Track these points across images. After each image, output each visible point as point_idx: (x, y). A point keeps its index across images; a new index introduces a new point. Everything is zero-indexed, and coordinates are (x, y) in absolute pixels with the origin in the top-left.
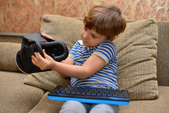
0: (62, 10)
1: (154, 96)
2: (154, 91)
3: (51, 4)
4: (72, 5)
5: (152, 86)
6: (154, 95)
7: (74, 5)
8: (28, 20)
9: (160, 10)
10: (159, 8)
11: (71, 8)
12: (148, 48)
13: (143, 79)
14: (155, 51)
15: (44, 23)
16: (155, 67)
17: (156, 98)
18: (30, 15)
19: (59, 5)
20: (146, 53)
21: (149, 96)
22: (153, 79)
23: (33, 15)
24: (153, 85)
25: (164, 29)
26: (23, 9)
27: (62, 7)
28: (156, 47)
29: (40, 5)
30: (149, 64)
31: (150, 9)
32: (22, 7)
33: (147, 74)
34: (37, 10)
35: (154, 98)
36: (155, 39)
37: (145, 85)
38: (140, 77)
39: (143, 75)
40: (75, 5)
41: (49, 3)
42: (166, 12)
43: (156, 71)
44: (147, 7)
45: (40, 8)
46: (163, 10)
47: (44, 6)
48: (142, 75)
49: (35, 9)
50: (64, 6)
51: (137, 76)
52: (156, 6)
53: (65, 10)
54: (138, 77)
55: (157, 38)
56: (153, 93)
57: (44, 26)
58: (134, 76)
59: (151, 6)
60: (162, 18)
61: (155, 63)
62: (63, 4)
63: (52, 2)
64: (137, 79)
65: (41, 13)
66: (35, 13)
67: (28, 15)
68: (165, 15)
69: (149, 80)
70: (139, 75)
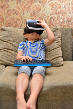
5: (60, 60)
6: (61, 64)
10: (61, 21)
12: (56, 42)
13: (55, 57)
14: (60, 44)
16: (61, 51)
17: (62, 65)
21: (59, 65)
22: (60, 57)
25: (64, 32)
28: (61, 41)
30: (58, 50)
31: (57, 22)
33: (57, 55)
36: (60, 37)
39: (55, 55)
42: (65, 23)
43: (61, 53)
44: (55, 20)
46: (64, 22)
52: (60, 20)
55: (61, 36)
56: (61, 63)
58: (51, 56)
59: (57, 20)
60: (64, 26)
61: (61, 49)
68: (65, 24)
69: (58, 57)
70: (53, 55)
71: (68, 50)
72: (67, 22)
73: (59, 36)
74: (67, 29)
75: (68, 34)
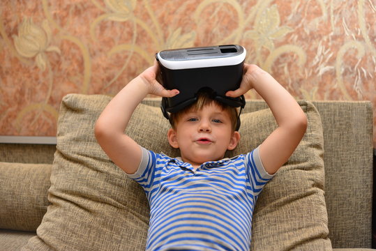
0: (103, 80)
3: (76, 66)
4: (124, 67)
7: (129, 68)
8: (20, 103)
9: (326, 74)
10: (323, 69)
11: (123, 73)
12: (303, 169)
13: (299, 239)
14: (319, 174)
15: (68, 113)
16: (324, 209)
18: (27, 91)
19: (95, 68)
20: (299, 180)
22: (321, 236)
23: (33, 91)
25: (337, 118)
26: (9, 79)
27: (102, 71)
28: (321, 162)
29: (50, 67)
30: (310, 204)
31: (304, 73)
32: (7, 73)
33: (308, 227)
34: (42, 79)
36: (317, 146)
38: (291, 233)
39: (299, 228)
40: (133, 68)
41: (71, 64)
42: (339, 78)
43: (325, 217)
44: (297, 67)
45: (50, 75)
46: (332, 74)
47: (60, 70)
48: (295, 230)
49: (37, 79)
50: (106, 69)
51: (285, 232)
52: (317, 66)
53: (109, 79)
54: (287, 234)
55: (321, 142)
57: (66, 122)
58: (279, 233)
59: (306, 65)
60: (332, 92)
61: (322, 199)
62: (104, 65)
63: (77, 61)
64: (285, 239)
65: (53, 88)
66: (38, 87)
67: (22, 93)
68: (339, 84)
69: (312, 239)
70: (289, 230)
71: (353, 200)
72: (345, 74)
73: (316, 142)
74: (350, 108)
75: (354, 130)
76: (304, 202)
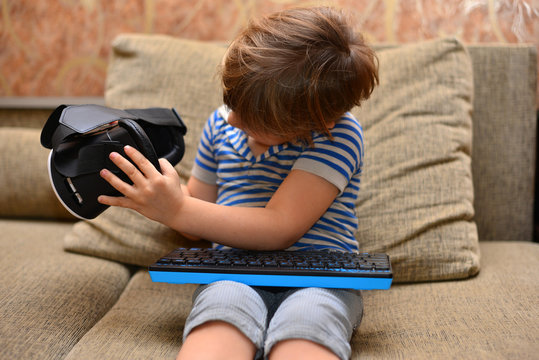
1: (465, 270)
2: (466, 253)
3: (134, 5)
5: (461, 239)
6: (468, 265)
8: (62, 57)
9: (475, 11)
10: (470, 5)
11: (198, 13)
12: (447, 124)
13: (433, 219)
14: (466, 135)
16: (469, 182)
17: (472, 274)
18: (70, 40)
19: (160, 7)
20: (441, 140)
21: (451, 271)
22: (463, 217)
23: (78, 41)
24: (464, 236)
25: (488, 67)
26: (46, 24)
27: (169, 12)
28: (469, 121)
29: (100, 8)
30: (452, 174)
33: (446, 203)
34: (89, 24)
35: (467, 275)
36: (466, 98)
37: (440, 237)
38: (423, 211)
39: (435, 205)
40: (211, 6)
42: (493, 16)
43: (470, 193)
45: (101, 18)
46: (483, 12)
47: (112, 11)
48: (429, 206)
49: (82, 23)
50: (175, 8)
51: (415, 208)
53: (179, 21)
54: (417, 212)
55: (471, 93)
56: (463, 260)
57: (116, 71)
58: (407, 210)
60: (483, 36)
61: (468, 170)
64: (414, 218)
66: (85, 35)
67: (63, 42)
69: (451, 220)
70: (421, 207)
73: (465, 92)
74: (505, 54)
75: (511, 84)
76: (443, 170)
